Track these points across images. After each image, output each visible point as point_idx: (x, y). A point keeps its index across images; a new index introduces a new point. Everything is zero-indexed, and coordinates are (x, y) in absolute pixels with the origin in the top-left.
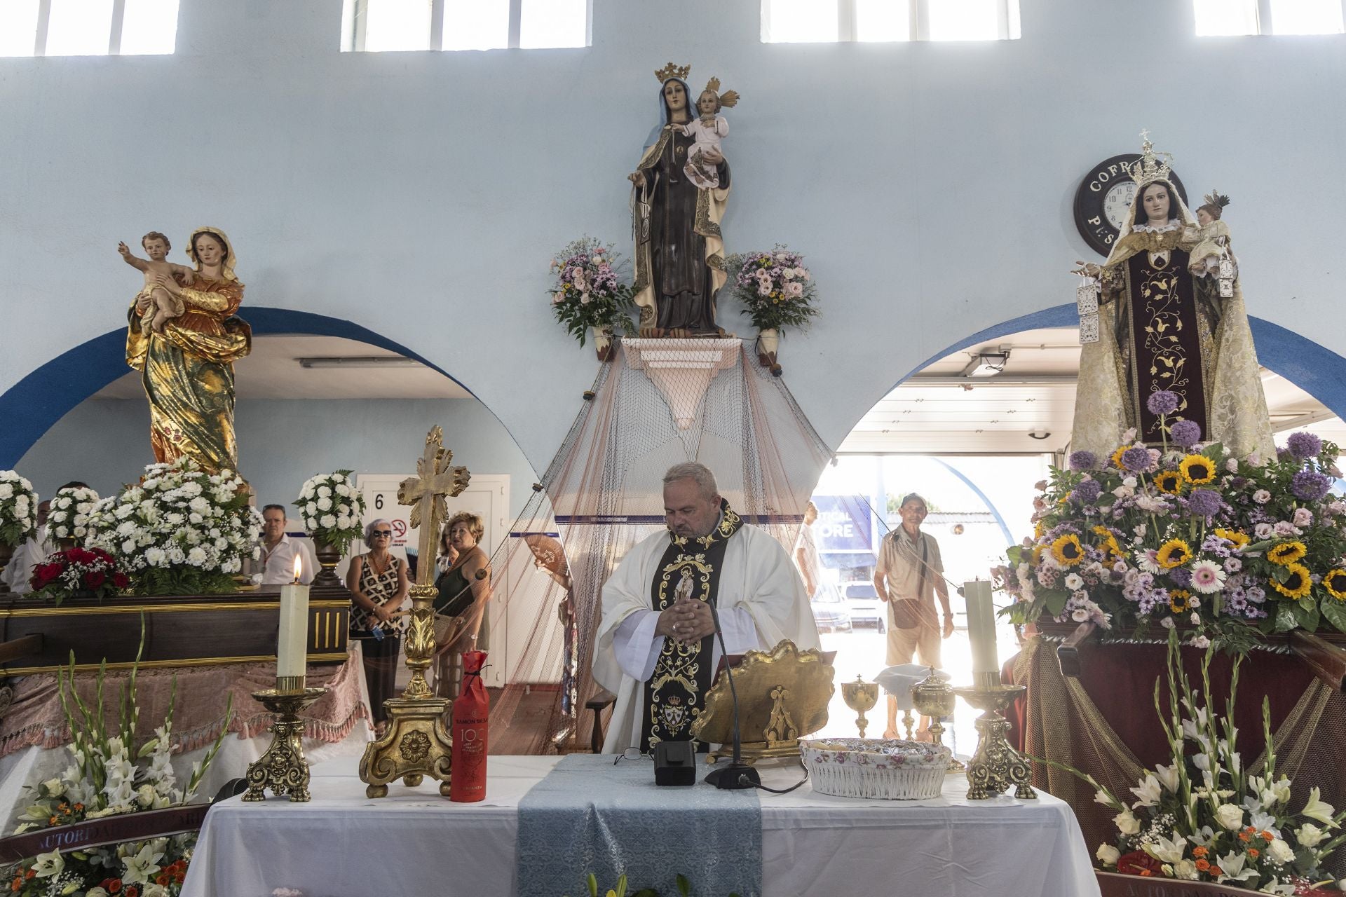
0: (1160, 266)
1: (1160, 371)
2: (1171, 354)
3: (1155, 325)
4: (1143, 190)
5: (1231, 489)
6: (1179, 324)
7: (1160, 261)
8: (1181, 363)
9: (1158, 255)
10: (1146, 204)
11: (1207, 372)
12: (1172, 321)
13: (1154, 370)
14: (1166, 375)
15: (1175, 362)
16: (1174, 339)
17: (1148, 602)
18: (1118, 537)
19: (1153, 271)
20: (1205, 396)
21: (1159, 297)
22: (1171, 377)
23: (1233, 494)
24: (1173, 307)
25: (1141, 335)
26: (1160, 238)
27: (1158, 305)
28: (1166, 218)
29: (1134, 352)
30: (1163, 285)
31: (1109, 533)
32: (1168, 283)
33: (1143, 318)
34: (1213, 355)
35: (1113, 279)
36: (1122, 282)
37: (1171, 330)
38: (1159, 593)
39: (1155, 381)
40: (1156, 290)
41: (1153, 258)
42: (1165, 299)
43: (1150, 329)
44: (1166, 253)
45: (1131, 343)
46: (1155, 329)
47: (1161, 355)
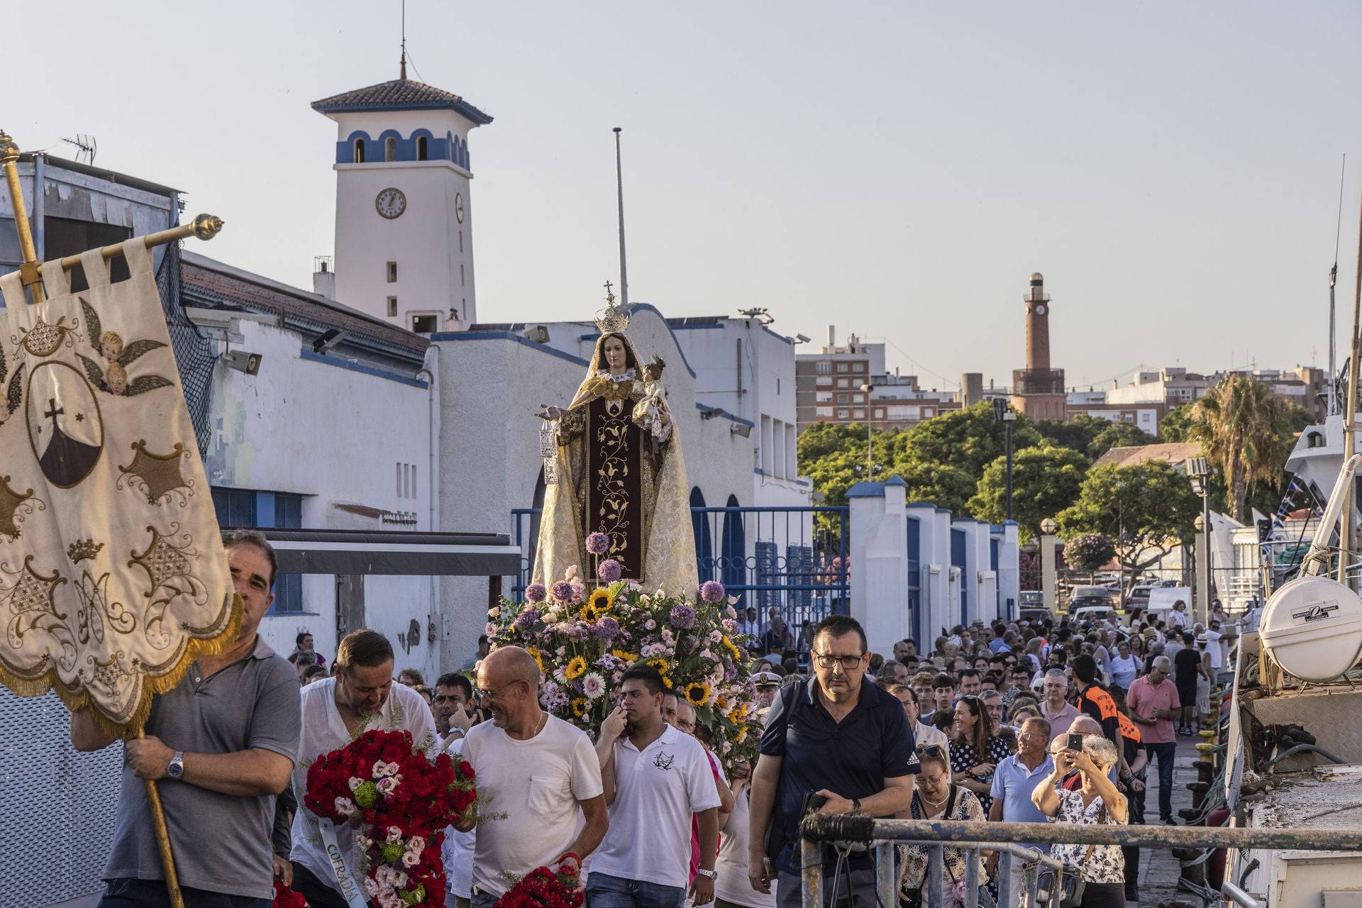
0: (614, 414)
1: (608, 513)
2: (617, 497)
3: (606, 470)
4: (604, 340)
5: (632, 619)
6: (626, 470)
7: (614, 408)
8: (624, 506)
9: (613, 402)
10: (606, 353)
11: (646, 516)
12: (621, 469)
13: (603, 511)
14: (612, 517)
15: (620, 505)
16: (620, 483)
17: (552, 704)
18: (543, 657)
19: (609, 417)
20: (642, 538)
21: (611, 443)
22: (616, 519)
23: (633, 622)
24: (622, 454)
25: (595, 478)
26: (616, 387)
27: (610, 450)
28: (624, 367)
29: (588, 493)
30: (615, 432)
31: (538, 654)
32: (620, 430)
33: (597, 462)
34: (652, 499)
35: (573, 422)
36: (581, 425)
37: (618, 475)
38: (560, 697)
39: (603, 522)
40: (609, 436)
41: (609, 405)
42: (616, 445)
43: (602, 472)
44: (620, 401)
45: (587, 484)
46: (607, 473)
47: (609, 497)
